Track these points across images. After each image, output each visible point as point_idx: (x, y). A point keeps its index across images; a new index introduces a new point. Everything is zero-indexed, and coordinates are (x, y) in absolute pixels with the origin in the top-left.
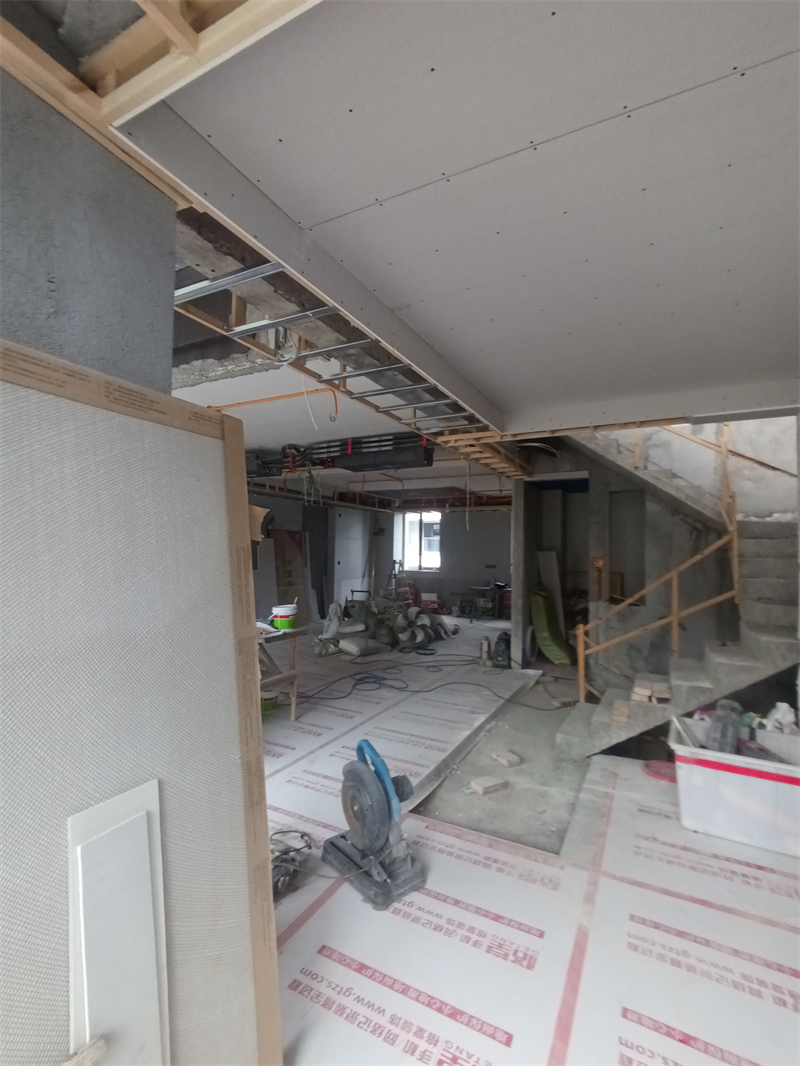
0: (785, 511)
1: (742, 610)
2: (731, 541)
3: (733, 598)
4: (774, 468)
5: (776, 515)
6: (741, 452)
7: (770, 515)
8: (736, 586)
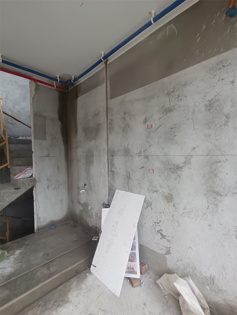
0: (23, 136)
1: (11, 170)
2: (6, 144)
3: (7, 166)
4: (19, 121)
5: (20, 137)
6: (7, 113)
7: (18, 137)
8: (8, 161)
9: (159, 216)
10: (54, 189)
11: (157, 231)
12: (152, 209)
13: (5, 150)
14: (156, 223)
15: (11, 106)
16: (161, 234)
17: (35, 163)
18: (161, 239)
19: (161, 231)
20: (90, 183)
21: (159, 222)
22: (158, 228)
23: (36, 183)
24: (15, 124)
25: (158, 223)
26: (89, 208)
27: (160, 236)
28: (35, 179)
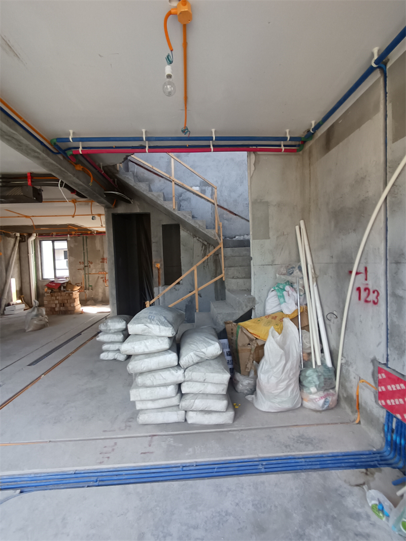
0: (240, 235)
1: (226, 283)
2: (221, 248)
3: (222, 277)
5: (237, 237)
6: (222, 205)
7: (235, 237)
8: (223, 272)
13: (220, 255)
15: (226, 194)
17: (254, 275)
23: (255, 304)
24: (231, 219)
28: (254, 298)
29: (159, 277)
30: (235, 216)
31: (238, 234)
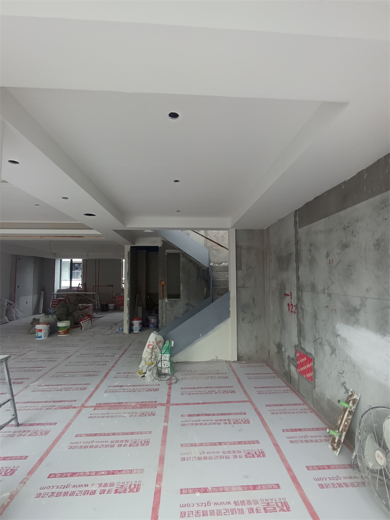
0: (226, 262)
2: (210, 274)
5: (223, 263)
7: (221, 264)
9: (342, 365)
10: (248, 323)
11: (341, 383)
12: (336, 356)
14: (340, 373)
16: (345, 388)
18: (345, 393)
19: (345, 384)
20: (283, 320)
21: (342, 372)
22: (342, 380)
24: (219, 250)
25: (342, 374)
26: (283, 350)
27: (344, 390)
29: (163, 292)
30: (222, 248)
31: (224, 261)
